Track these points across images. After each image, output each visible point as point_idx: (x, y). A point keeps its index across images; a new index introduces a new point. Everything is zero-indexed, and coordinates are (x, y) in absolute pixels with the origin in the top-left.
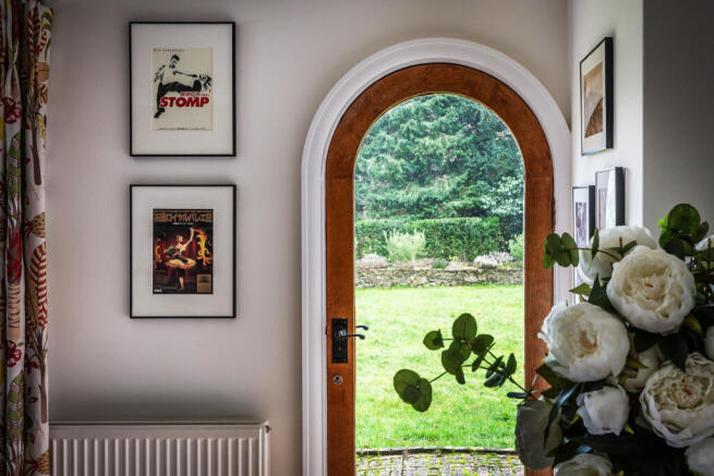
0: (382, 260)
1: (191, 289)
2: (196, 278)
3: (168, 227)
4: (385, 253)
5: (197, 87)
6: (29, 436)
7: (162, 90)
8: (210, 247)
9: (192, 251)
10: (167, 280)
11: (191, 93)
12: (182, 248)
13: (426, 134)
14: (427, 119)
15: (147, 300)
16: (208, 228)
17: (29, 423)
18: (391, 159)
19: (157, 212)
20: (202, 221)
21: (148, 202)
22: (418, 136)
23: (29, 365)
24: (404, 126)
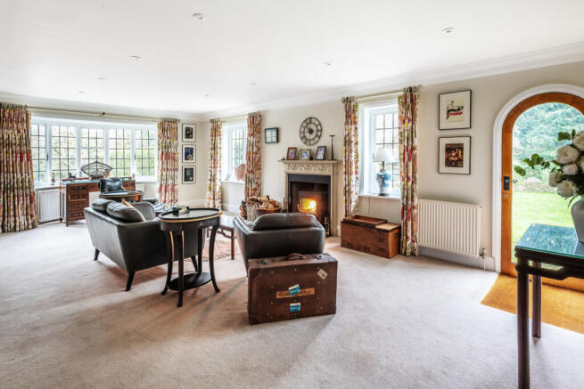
0: (539, 181)
1: (456, 166)
2: (458, 163)
3: (449, 149)
4: (540, 178)
5: (459, 109)
6: (412, 200)
7: (449, 111)
8: (462, 154)
9: (457, 155)
10: (449, 163)
11: (458, 111)
12: (454, 154)
13: (568, 124)
14: (569, 117)
15: (443, 168)
16: (462, 149)
17: (412, 197)
18: (546, 137)
19: (447, 145)
20: (460, 147)
21: (444, 142)
22: (563, 125)
23: (413, 183)
24: (554, 121)
